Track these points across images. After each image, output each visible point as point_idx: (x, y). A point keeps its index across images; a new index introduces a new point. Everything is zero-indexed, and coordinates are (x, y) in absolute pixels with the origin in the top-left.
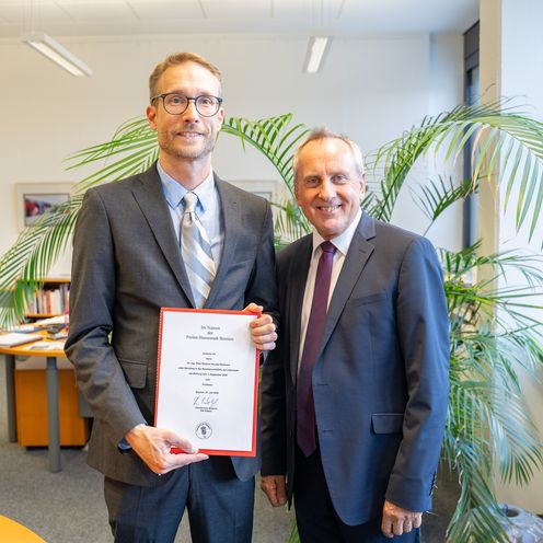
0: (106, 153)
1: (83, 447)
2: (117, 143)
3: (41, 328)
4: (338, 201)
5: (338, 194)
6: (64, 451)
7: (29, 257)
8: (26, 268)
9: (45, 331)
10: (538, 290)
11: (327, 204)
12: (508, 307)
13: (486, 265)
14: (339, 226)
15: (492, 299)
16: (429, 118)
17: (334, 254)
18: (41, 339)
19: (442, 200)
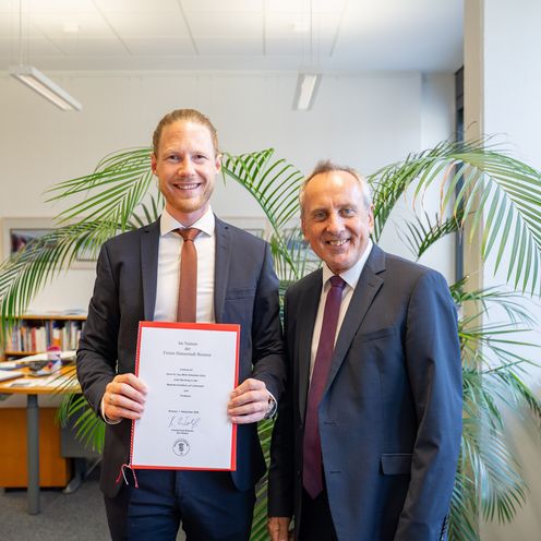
0: (88, 185)
1: (64, 488)
2: (99, 176)
3: (23, 366)
4: (347, 235)
5: (347, 227)
6: (44, 493)
7: (8, 290)
8: (5, 302)
9: (27, 369)
10: (520, 327)
11: (336, 238)
12: (491, 343)
13: (469, 301)
14: (349, 260)
15: (476, 335)
16: (412, 155)
17: (343, 288)
18: (22, 377)
19: (427, 236)
